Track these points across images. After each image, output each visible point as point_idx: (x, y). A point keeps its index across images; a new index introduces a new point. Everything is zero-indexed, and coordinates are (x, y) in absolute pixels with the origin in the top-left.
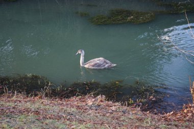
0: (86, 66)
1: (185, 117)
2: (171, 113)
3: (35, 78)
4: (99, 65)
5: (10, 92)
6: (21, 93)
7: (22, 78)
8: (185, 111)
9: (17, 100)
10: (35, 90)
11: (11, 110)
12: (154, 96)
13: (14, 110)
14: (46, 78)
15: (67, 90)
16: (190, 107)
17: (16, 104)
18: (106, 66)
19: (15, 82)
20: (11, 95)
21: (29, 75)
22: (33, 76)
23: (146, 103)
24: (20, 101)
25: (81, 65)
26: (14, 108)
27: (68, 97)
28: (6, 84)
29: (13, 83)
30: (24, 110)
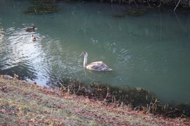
0: (87, 67)
3: (144, 92)
4: (97, 68)
5: (117, 102)
6: (127, 105)
7: (130, 91)
9: (120, 112)
10: (141, 104)
11: (111, 120)
13: (113, 121)
14: (155, 95)
15: (173, 109)
17: (119, 115)
18: (103, 69)
19: (124, 93)
20: (118, 105)
21: (139, 89)
22: (142, 90)
24: (123, 113)
25: (84, 66)
26: (114, 119)
27: (173, 117)
28: (115, 94)
29: (121, 94)
30: (123, 123)
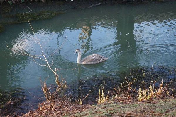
1: (41, 114)
2: (29, 113)
8: (41, 109)
12: (12, 101)
16: (45, 105)
23: (6, 107)
